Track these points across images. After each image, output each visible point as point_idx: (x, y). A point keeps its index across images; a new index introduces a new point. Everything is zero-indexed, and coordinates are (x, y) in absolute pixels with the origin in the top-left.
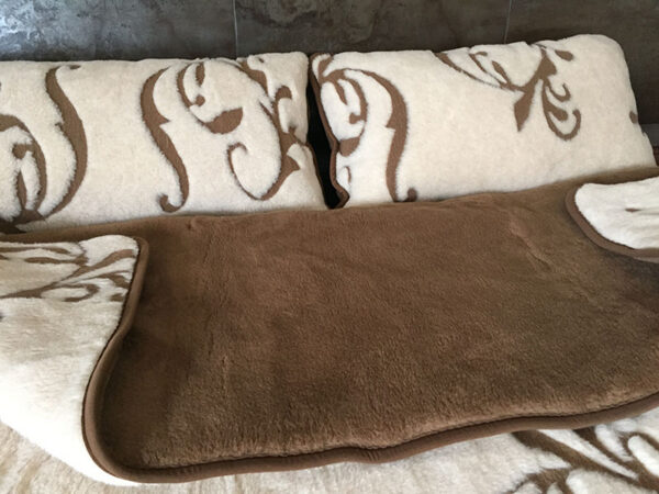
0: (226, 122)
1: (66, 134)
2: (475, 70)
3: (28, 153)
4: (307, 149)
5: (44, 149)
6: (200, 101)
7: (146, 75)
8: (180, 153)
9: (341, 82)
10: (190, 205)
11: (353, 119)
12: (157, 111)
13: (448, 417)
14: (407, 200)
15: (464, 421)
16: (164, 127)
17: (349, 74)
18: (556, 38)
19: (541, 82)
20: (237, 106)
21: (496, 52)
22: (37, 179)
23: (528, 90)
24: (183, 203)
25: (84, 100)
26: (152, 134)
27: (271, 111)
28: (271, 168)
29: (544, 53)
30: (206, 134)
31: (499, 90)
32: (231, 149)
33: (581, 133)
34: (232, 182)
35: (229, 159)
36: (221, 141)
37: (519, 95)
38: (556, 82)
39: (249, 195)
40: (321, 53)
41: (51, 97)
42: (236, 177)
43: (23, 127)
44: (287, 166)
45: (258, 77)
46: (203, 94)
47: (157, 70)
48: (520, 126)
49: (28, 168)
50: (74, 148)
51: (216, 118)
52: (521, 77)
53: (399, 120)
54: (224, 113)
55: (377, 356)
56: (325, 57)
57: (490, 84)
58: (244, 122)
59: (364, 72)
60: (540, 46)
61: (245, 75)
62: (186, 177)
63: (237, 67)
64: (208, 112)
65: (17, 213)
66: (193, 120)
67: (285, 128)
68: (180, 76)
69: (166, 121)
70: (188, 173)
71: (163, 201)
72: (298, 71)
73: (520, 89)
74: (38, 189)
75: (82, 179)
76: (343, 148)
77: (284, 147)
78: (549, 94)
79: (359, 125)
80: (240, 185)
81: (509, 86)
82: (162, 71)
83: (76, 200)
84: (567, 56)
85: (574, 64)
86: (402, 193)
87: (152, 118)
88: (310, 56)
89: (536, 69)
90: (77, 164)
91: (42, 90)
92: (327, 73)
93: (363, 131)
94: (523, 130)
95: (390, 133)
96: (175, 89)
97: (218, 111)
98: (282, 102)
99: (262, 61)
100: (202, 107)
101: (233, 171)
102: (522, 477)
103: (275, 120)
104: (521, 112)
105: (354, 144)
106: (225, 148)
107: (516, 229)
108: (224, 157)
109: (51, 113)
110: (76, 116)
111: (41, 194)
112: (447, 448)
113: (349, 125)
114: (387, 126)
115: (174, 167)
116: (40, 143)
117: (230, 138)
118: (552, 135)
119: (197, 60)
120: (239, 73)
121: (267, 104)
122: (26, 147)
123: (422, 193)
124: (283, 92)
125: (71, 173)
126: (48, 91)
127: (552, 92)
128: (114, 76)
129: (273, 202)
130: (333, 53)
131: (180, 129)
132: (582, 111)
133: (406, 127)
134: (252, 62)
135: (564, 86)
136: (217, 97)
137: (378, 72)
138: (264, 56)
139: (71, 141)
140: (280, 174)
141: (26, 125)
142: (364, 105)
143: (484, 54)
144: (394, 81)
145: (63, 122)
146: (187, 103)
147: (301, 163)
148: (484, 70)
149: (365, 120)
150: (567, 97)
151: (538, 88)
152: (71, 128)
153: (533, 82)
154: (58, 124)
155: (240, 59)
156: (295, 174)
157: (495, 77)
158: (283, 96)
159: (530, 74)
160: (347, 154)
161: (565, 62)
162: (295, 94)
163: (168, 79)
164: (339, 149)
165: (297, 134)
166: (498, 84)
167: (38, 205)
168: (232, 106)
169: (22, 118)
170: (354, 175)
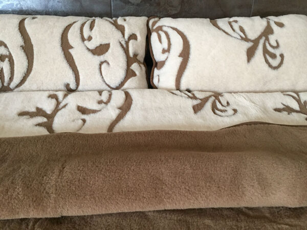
0: (102, 49)
1: (25, 51)
2: (229, 30)
3: (7, 59)
4: (142, 66)
5: (14, 58)
6: (90, 38)
7: (66, 24)
8: (77, 64)
9: (160, 32)
10: (80, 89)
11: (164, 51)
12: (68, 43)
16: (70, 51)
17: (165, 29)
18: (277, 15)
19: (264, 38)
20: (107, 43)
21: (243, 21)
22: (9, 72)
23: (256, 42)
24: (77, 87)
25: (35, 35)
26: (64, 54)
27: (125, 46)
28: (120, 74)
29: (268, 23)
30: (90, 55)
31: (240, 41)
32: (101, 63)
33: (283, 66)
34: (100, 80)
35: (100, 68)
36: (97, 59)
37: (250, 44)
38: (272, 39)
39: (109, 86)
41: (21, 32)
42: (103, 77)
43: (6, 46)
44: (129, 74)
45: (121, 29)
46: (92, 36)
47: (73, 22)
48: (249, 60)
49: (6, 66)
50: (28, 58)
51: (96, 48)
52: (252, 35)
53: (185, 54)
54: (101, 45)
56: (156, 19)
57: (235, 38)
58: (110, 51)
59: (171, 28)
60: (267, 19)
61: (114, 27)
62: (79, 76)
63: (111, 22)
64: (92, 45)
65: (0, 87)
66: (85, 48)
67: (131, 54)
68: (83, 25)
69: (72, 47)
70: (80, 74)
71: (67, 86)
73: (252, 41)
74: (10, 77)
75: (30, 73)
76: (158, 65)
77: (129, 64)
78: (267, 45)
79: (166, 54)
80: (105, 82)
81: (246, 39)
83: (26, 83)
84: (281, 25)
85: (284, 30)
87: (65, 46)
89: (263, 31)
90: (28, 66)
91: (17, 29)
92: (155, 27)
93: (167, 58)
94: (251, 63)
95: (180, 59)
96: (79, 32)
97: (98, 44)
98: (131, 42)
99: (125, 20)
100: (90, 42)
101: (101, 75)
103: (126, 51)
104: (250, 54)
105: (163, 63)
106: (98, 63)
108: (97, 67)
109: (20, 41)
110: (31, 42)
111: (11, 79)
113: (162, 54)
114: (179, 56)
115: (73, 70)
116: (13, 55)
117: (102, 58)
118: (266, 66)
119: (94, 18)
120: (112, 26)
121: (123, 43)
122: (6, 56)
124: (133, 37)
125: (25, 70)
126: (19, 29)
127: (269, 44)
130: (160, 17)
131: (79, 52)
132: (285, 55)
133: (188, 57)
134: (120, 21)
135: (277, 41)
136: (98, 37)
137: (179, 28)
138: (127, 18)
139: (27, 55)
140: (125, 77)
141: (8, 45)
142: (169, 44)
144: (186, 33)
145: (24, 45)
146: (83, 39)
147: (137, 73)
148: (234, 30)
149: (169, 52)
150: (278, 46)
151: (262, 41)
152: (28, 49)
153: (260, 37)
154: (22, 46)
155: (114, 19)
156: (133, 78)
157: (239, 34)
158: (133, 39)
159: (259, 33)
160: (159, 68)
161: (279, 28)
162: (139, 38)
163: (77, 26)
164: (156, 66)
165: (138, 58)
166: (240, 38)
167: (9, 84)
168: (105, 42)
169: (6, 42)
170: (161, 80)
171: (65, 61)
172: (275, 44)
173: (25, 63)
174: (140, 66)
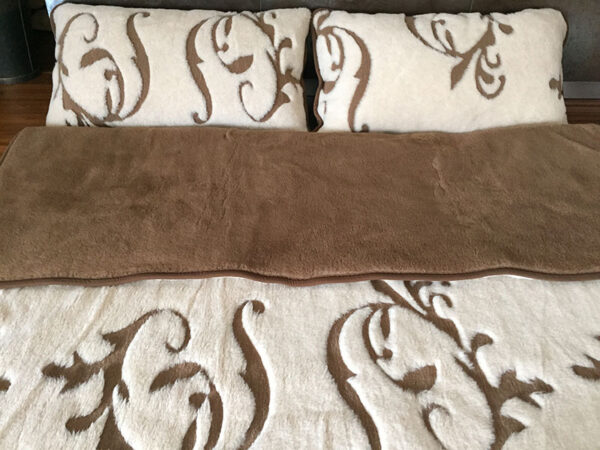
0: (241, 65)
1: (137, 66)
2: (429, 37)
3: (114, 77)
4: (298, 86)
5: (124, 75)
6: (225, 48)
7: (192, 25)
8: (208, 85)
9: (331, 37)
10: (213, 120)
11: (334, 67)
12: (196, 54)
13: (337, 270)
14: (362, 131)
15: (344, 273)
16: (199, 66)
17: (337, 31)
18: (506, 11)
19: (479, 51)
20: (249, 54)
21: (452, 22)
22: (118, 95)
23: (467, 57)
24: (208, 119)
25: (150, 42)
26: (191, 70)
27: (274, 58)
28: (268, 100)
29: (490, 26)
30: (226, 73)
31: (444, 56)
32: (242, 85)
33: (503, 94)
34: (241, 109)
35: (240, 92)
36: (236, 79)
37: (459, 60)
38: (492, 52)
39: (252, 118)
40: (322, 8)
41: (130, 38)
42: (243, 105)
43: (111, 58)
44: (280, 99)
45: (268, 31)
46: (228, 43)
47: (200, 20)
48: (452, 87)
49: (113, 86)
50: (142, 76)
51: (234, 62)
52: (462, 47)
53: (364, 74)
54: (241, 58)
55: (312, 232)
56: (325, 12)
57: (437, 50)
58: (253, 66)
59: (346, 31)
61: (259, 29)
62: (211, 102)
63: (254, 21)
64: (229, 57)
65: (106, 115)
66: (219, 62)
67: (283, 70)
68: (215, 26)
69: (201, 61)
70: (213, 100)
71: (195, 116)
72: (300, 25)
73: (461, 55)
74: (119, 101)
75: (145, 97)
76: (326, 86)
77: (279, 85)
78: (483, 61)
79: (338, 71)
80: (246, 111)
81: (453, 53)
82: (203, 22)
83: (141, 110)
84: (507, 30)
85: (511, 37)
86: (358, 127)
87: (192, 59)
88: (313, 11)
89: (479, 39)
90: (143, 87)
91: (124, 34)
92: (322, 27)
93: (339, 77)
94: (455, 89)
95: (356, 81)
96: (210, 37)
97: (237, 56)
98: (283, 50)
99: (274, 16)
100: (226, 53)
101: (242, 100)
102: (366, 304)
103: (276, 65)
104: (456, 75)
105: (332, 85)
106: (237, 84)
107: (437, 164)
108: (236, 90)
109: (130, 51)
110: (145, 53)
111: (121, 104)
112: (333, 285)
113: (331, 70)
114: (355, 76)
115: (203, 94)
116: (121, 70)
117: (242, 77)
118: (477, 94)
119: (229, 13)
120: (255, 27)
121: (272, 53)
122: (112, 72)
123: (373, 127)
124: (286, 43)
125: (139, 92)
126: (128, 34)
127: (486, 60)
128: (171, 24)
129: (267, 124)
130: (331, 9)
131: (210, 68)
132: (507, 77)
133: (368, 79)
134: (267, 17)
135: (498, 57)
136: (237, 46)
137: (359, 34)
138: (277, 12)
139: (140, 70)
140: (274, 105)
141: (114, 57)
142: (343, 57)
143: (442, 22)
144: (366, 42)
145: (136, 57)
146: (216, 49)
147: (291, 97)
148: (436, 37)
149: (341, 69)
150: (498, 64)
151: (476, 56)
152: (141, 62)
153: (474, 50)
154: (133, 58)
155: (258, 14)
156: (285, 105)
157: (443, 45)
158: (285, 46)
159: (472, 43)
160: (327, 91)
161: (504, 35)
162: (295, 44)
163: (206, 29)
164: (323, 87)
165: (292, 74)
166: (444, 50)
167: (118, 111)
168: (246, 53)
169: (111, 52)
170: (328, 109)
171: (193, 82)
172: (493, 60)
173: (139, 84)
174: (295, 87)
